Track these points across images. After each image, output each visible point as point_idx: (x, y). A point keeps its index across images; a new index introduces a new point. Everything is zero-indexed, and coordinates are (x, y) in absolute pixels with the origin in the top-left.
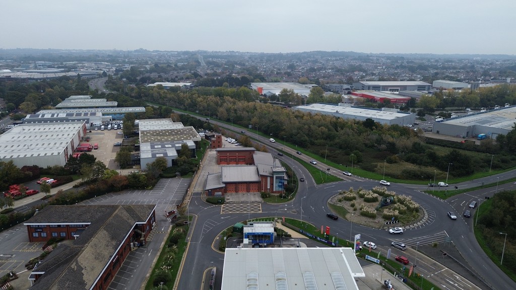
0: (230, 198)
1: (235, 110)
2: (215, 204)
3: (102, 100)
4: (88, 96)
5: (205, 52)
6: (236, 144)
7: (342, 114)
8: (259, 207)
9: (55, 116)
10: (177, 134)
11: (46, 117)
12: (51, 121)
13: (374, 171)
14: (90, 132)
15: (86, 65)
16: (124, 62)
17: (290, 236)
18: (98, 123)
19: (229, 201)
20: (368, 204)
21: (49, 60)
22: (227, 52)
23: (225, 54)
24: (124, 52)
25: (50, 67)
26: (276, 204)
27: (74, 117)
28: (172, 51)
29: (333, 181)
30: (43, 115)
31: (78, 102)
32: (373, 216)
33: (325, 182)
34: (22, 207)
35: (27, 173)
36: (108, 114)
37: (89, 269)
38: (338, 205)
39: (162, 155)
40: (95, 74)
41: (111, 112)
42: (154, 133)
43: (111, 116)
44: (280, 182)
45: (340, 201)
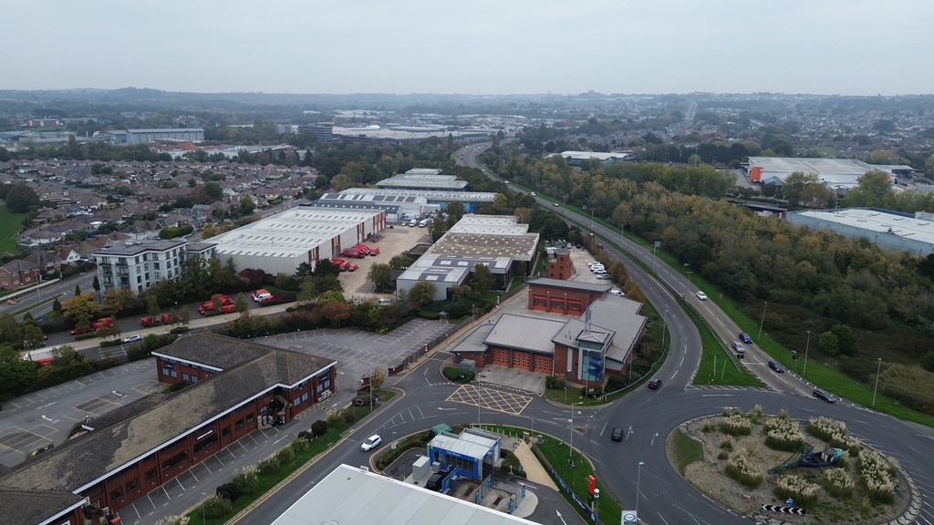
0: (489, 375)
1: (650, 209)
2: (453, 380)
3: (449, 177)
4: (435, 171)
5: (707, 95)
6: (599, 276)
7: (901, 238)
8: (523, 404)
9: (358, 199)
10: (502, 243)
11: (346, 199)
12: (348, 205)
13: (865, 381)
14: (392, 227)
15: (489, 119)
16: (550, 115)
17: (523, 476)
18: (412, 214)
19: (483, 379)
20: (770, 452)
21: (442, 112)
22: (754, 94)
23: (747, 99)
24: (562, 97)
25: (435, 122)
26: (561, 405)
27: (383, 202)
28: (644, 95)
29: (736, 383)
30: (345, 196)
31: (413, 179)
32: (751, 484)
33: (717, 383)
34: (203, 328)
35: (242, 279)
36: (436, 202)
37: (135, 440)
38: (694, 438)
39: (435, 278)
40: (486, 135)
41: (440, 198)
42: (466, 238)
43: (438, 205)
44: (591, 364)
45: (706, 430)
